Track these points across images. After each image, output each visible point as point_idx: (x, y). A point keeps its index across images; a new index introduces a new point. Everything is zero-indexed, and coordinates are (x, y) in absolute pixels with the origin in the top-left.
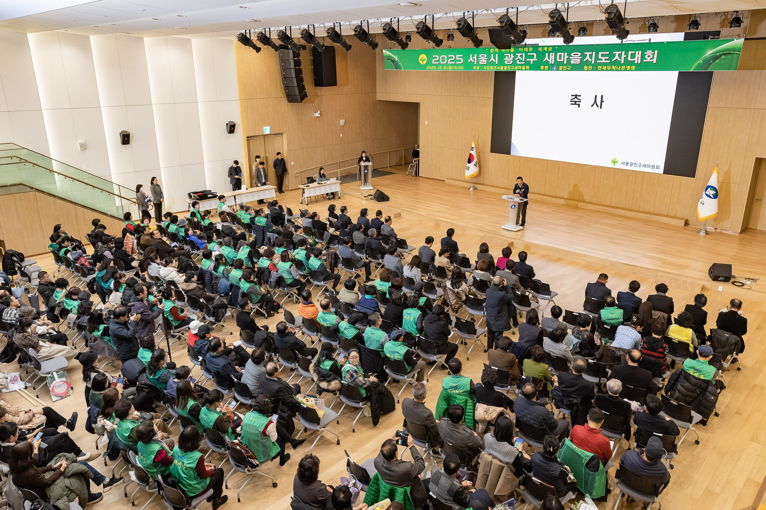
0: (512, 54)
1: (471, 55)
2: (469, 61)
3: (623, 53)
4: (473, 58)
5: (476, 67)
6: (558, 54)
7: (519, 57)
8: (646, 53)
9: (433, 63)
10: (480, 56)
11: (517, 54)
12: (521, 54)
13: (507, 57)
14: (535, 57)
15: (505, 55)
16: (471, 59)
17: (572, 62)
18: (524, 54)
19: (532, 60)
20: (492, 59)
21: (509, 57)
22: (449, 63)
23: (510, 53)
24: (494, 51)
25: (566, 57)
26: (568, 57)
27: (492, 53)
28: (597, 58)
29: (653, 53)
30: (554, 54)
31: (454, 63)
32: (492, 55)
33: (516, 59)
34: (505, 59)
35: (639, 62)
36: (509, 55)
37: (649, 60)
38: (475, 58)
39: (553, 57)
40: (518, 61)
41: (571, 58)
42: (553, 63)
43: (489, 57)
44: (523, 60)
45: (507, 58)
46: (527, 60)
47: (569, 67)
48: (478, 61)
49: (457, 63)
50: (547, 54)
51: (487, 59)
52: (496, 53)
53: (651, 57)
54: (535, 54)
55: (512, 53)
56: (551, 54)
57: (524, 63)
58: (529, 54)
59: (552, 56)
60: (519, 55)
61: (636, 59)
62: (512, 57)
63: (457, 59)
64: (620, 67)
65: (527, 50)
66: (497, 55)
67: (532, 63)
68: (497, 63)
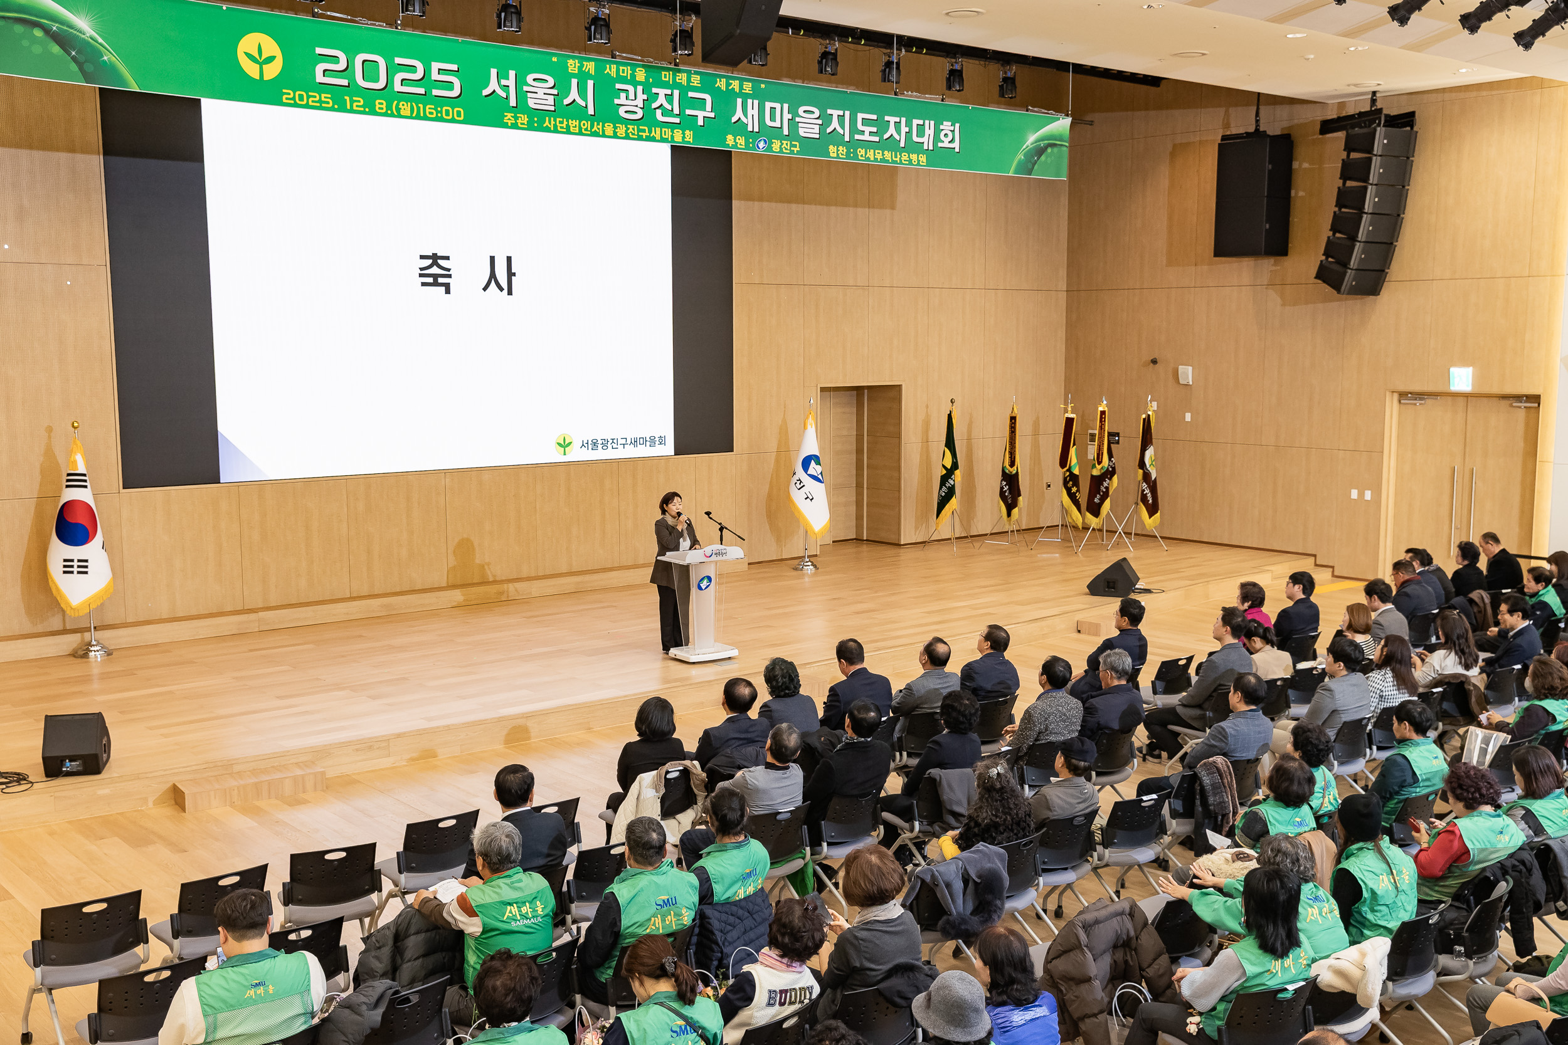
0: (640, 88)
1: (494, 72)
2: (486, 92)
3: (903, 120)
4: (504, 82)
5: (516, 118)
6: (768, 105)
7: (661, 100)
8: (942, 127)
9: (320, 78)
10: (530, 78)
11: (655, 90)
12: (669, 92)
13: (623, 95)
14: (709, 107)
15: (618, 86)
16: (493, 85)
17: (802, 132)
18: (676, 93)
19: (701, 114)
20: (574, 95)
21: (632, 96)
22: (398, 87)
23: (635, 83)
24: (580, 68)
25: (787, 116)
26: (790, 116)
27: (574, 76)
28: (854, 130)
29: (952, 128)
30: (756, 102)
31: (422, 91)
32: (574, 82)
33: (654, 105)
34: (617, 101)
35: (931, 148)
36: (630, 88)
37: (946, 144)
38: (511, 82)
39: (755, 112)
40: (659, 112)
41: (798, 119)
42: (756, 129)
43: (560, 87)
44: (676, 111)
45: (622, 99)
46: (688, 112)
47: (795, 146)
48: (521, 96)
49: (435, 92)
50: (739, 101)
51: (555, 92)
52: (590, 77)
53: (950, 138)
54: (708, 98)
55: (640, 83)
56: (750, 101)
57: (677, 120)
58: (691, 94)
59: (753, 112)
60: (662, 92)
61: (925, 140)
62: (641, 97)
63: (435, 76)
64: (899, 156)
65: (684, 82)
66: (590, 83)
67: (700, 123)
68: (591, 111)
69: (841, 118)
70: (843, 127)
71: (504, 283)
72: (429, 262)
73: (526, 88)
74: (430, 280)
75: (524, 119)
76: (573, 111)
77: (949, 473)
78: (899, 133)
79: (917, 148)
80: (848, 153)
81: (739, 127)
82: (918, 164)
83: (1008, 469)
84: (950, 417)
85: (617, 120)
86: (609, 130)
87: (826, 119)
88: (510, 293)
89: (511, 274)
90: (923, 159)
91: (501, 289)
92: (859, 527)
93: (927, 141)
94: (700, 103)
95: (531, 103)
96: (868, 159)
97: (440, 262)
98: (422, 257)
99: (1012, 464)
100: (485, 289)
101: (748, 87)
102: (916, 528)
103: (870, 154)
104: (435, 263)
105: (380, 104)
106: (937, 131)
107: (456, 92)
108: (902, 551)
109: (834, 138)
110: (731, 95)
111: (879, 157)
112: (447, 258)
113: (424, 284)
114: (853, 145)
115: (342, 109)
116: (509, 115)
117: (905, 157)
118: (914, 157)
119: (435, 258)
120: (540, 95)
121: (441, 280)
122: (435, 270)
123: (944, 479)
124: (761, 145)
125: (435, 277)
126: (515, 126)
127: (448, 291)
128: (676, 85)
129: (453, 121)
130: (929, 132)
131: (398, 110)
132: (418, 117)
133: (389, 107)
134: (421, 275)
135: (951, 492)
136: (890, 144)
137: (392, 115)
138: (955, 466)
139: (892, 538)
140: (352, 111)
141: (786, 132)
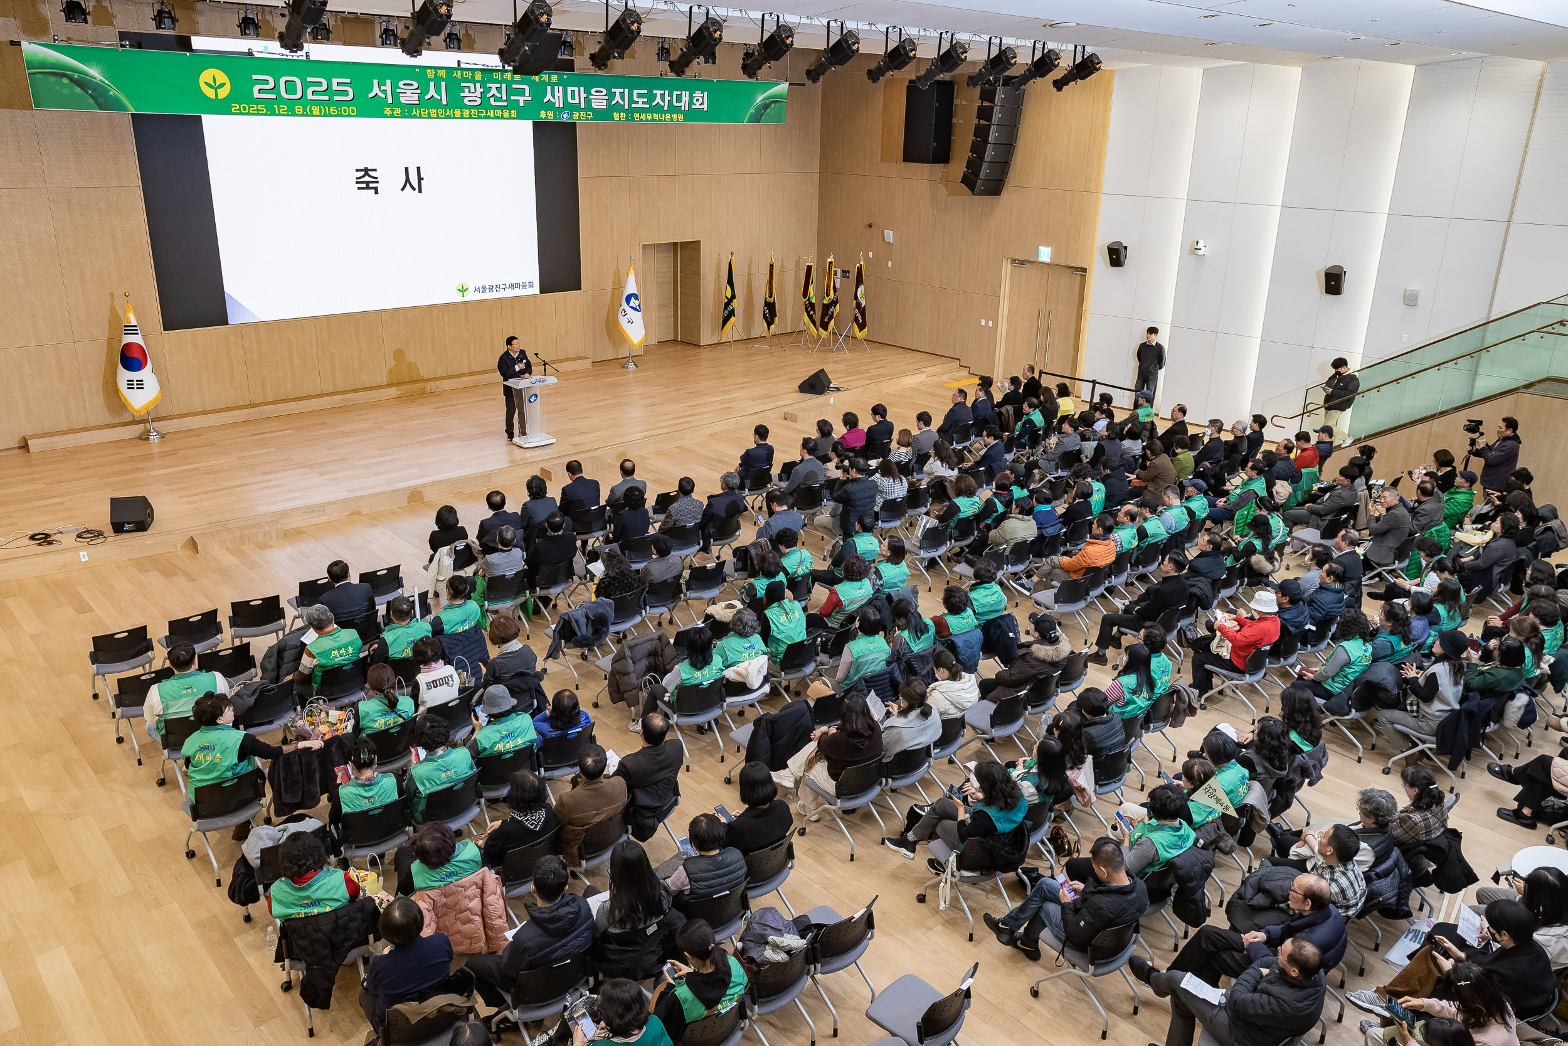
0: (478, 85)
1: (375, 82)
2: (371, 95)
3: (667, 92)
4: (383, 88)
5: (393, 111)
6: (569, 89)
7: (494, 91)
8: (694, 94)
9: (257, 95)
10: (400, 84)
11: (488, 85)
12: (499, 86)
13: (466, 90)
14: (527, 93)
15: (463, 84)
16: (376, 90)
17: (594, 105)
18: (504, 86)
19: (521, 99)
20: (432, 92)
21: (473, 90)
22: (310, 97)
23: (474, 82)
24: (434, 74)
25: (583, 95)
26: (585, 95)
27: (431, 80)
28: (631, 101)
29: (702, 94)
30: (561, 88)
31: (327, 98)
32: (432, 84)
33: (489, 95)
34: (462, 94)
35: (687, 109)
36: (472, 85)
37: (698, 106)
38: (388, 87)
41: (591, 97)
42: (561, 106)
43: (422, 88)
45: (466, 93)
46: (512, 98)
47: (590, 115)
48: (395, 96)
49: (336, 98)
50: (549, 88)
51: (419, 91)
52: (442, 79)
53: (701, 102)
54: (527, 88)
55: (478, 81)
56: (556, 87)
57: (505, 104)
58: (514, 86)
59: (559, 95)
60: (494, 86)
61: (682, 104)
62: (479, 90)
63: (335, 87)
64: (664, 117)
65: (508, 78)
66: (443, 84)
67: (522, 104)
68: (444, 102)
69: (622, 95)
70: (623, 99)
71: (416, 186)
72: (363, 173)
73: (398, 91)
74: (364, 185)
75: (398, 111)
76: (433, 103)
77: (730, 301)
78: (663, 101)
79: (677, 110)
80: (627, 119)
81: (550, 105)
82: (678, 121)
83: (769, 300)
84: (730, 263)
85: (463, 107)
86: (458, 114)
87: (611, 96)
88: (420, 191)
89: (420, 179)
90: (681, 117)
91: (414, 189)
92: (675, 332)
93: (684, 105)
94: (521, 92)
95: (403, 100)
96: (642, 120)
97: (370, 173)
98: (357, 170)
99: (771, 296)
100: (402, 189)
101: (554, 78)
102: (712, 335)
103: (643, 117)
104: (367, 174)
105: (299, 109)
106: (691, 98)
107: (350, 97)
108: (702, 350)
109: (618, 108)
110: (544, 85)
111: (649, 118)
112: (375, 170)
113: (359, 188)
114: (631, 111)
115: (272, 113)
116: (388, 109)
117: (668, 116)
118: (675, 116)
119: (366, 171)
120: (409, 93)
121: (371, 185)
122: (367, 179)
123: (727, 305)
124: (565, 116)
125: (367, 183)
126: (392, 116)
127: (376, 192)
128: (503, 81)
129: (349, 116)
130: (685, 98)
131: (311, 111)
132: (325, 115)
133: (305, 110)
134: (357, 183)
135: (732, 313)
136: (658, 109)
137: (307, 115)
138: (733, 296)
139: (694, 341)
140: (279, 115)
141: (583, 106)
